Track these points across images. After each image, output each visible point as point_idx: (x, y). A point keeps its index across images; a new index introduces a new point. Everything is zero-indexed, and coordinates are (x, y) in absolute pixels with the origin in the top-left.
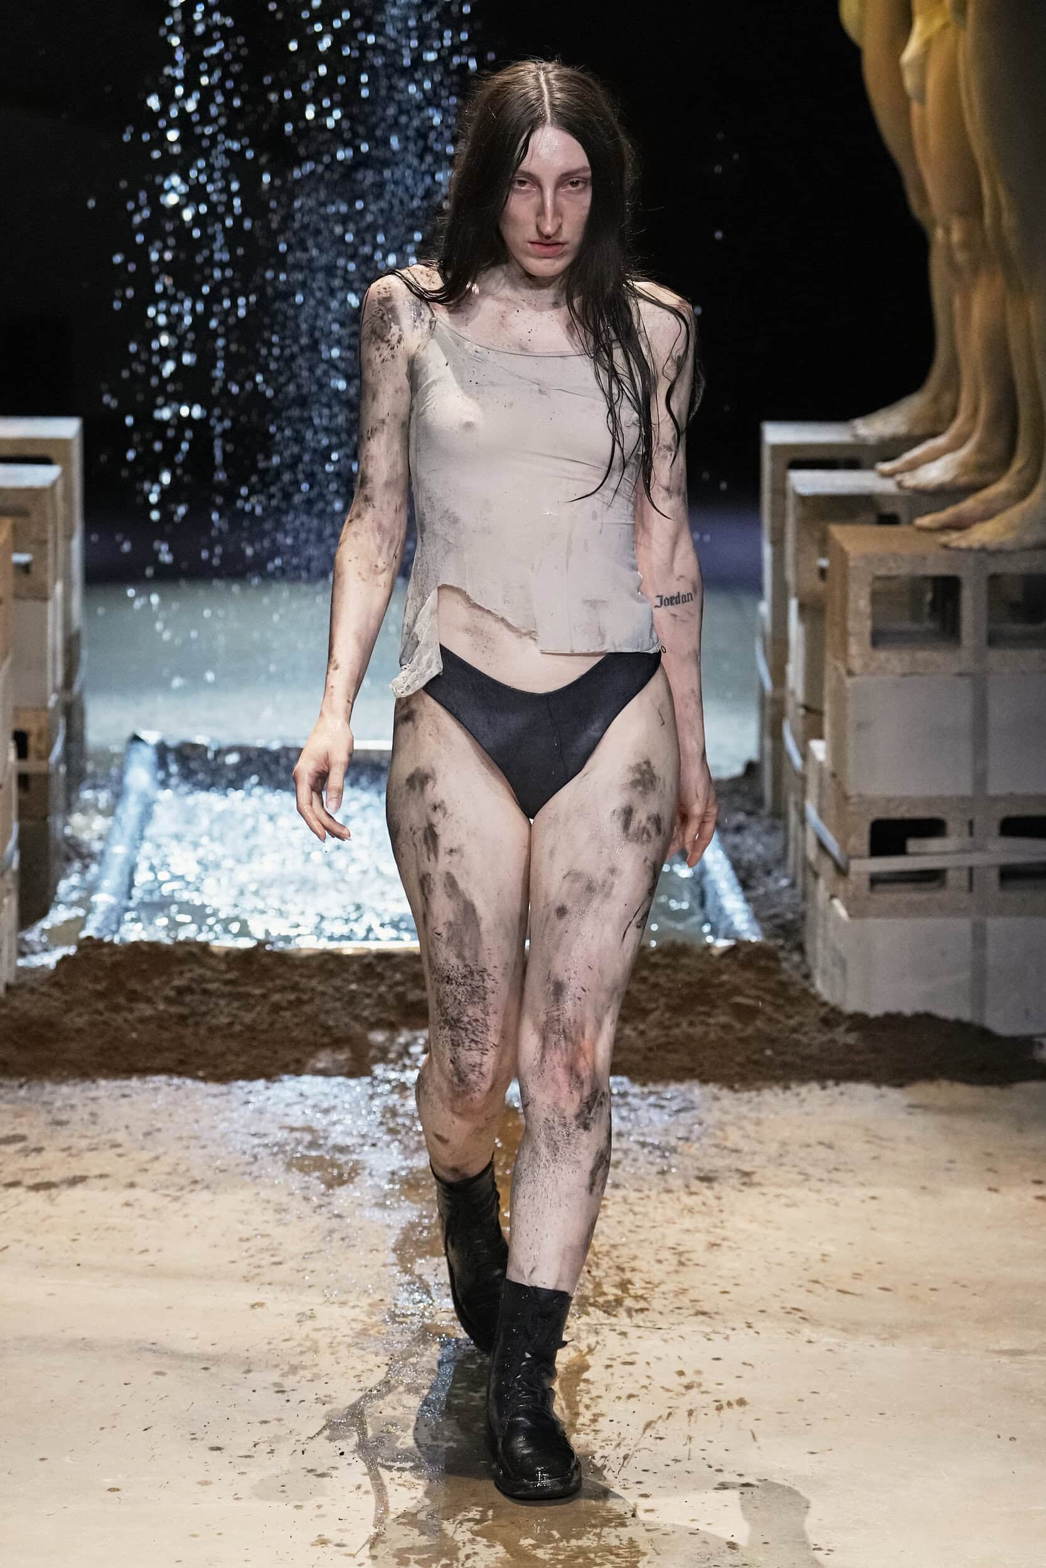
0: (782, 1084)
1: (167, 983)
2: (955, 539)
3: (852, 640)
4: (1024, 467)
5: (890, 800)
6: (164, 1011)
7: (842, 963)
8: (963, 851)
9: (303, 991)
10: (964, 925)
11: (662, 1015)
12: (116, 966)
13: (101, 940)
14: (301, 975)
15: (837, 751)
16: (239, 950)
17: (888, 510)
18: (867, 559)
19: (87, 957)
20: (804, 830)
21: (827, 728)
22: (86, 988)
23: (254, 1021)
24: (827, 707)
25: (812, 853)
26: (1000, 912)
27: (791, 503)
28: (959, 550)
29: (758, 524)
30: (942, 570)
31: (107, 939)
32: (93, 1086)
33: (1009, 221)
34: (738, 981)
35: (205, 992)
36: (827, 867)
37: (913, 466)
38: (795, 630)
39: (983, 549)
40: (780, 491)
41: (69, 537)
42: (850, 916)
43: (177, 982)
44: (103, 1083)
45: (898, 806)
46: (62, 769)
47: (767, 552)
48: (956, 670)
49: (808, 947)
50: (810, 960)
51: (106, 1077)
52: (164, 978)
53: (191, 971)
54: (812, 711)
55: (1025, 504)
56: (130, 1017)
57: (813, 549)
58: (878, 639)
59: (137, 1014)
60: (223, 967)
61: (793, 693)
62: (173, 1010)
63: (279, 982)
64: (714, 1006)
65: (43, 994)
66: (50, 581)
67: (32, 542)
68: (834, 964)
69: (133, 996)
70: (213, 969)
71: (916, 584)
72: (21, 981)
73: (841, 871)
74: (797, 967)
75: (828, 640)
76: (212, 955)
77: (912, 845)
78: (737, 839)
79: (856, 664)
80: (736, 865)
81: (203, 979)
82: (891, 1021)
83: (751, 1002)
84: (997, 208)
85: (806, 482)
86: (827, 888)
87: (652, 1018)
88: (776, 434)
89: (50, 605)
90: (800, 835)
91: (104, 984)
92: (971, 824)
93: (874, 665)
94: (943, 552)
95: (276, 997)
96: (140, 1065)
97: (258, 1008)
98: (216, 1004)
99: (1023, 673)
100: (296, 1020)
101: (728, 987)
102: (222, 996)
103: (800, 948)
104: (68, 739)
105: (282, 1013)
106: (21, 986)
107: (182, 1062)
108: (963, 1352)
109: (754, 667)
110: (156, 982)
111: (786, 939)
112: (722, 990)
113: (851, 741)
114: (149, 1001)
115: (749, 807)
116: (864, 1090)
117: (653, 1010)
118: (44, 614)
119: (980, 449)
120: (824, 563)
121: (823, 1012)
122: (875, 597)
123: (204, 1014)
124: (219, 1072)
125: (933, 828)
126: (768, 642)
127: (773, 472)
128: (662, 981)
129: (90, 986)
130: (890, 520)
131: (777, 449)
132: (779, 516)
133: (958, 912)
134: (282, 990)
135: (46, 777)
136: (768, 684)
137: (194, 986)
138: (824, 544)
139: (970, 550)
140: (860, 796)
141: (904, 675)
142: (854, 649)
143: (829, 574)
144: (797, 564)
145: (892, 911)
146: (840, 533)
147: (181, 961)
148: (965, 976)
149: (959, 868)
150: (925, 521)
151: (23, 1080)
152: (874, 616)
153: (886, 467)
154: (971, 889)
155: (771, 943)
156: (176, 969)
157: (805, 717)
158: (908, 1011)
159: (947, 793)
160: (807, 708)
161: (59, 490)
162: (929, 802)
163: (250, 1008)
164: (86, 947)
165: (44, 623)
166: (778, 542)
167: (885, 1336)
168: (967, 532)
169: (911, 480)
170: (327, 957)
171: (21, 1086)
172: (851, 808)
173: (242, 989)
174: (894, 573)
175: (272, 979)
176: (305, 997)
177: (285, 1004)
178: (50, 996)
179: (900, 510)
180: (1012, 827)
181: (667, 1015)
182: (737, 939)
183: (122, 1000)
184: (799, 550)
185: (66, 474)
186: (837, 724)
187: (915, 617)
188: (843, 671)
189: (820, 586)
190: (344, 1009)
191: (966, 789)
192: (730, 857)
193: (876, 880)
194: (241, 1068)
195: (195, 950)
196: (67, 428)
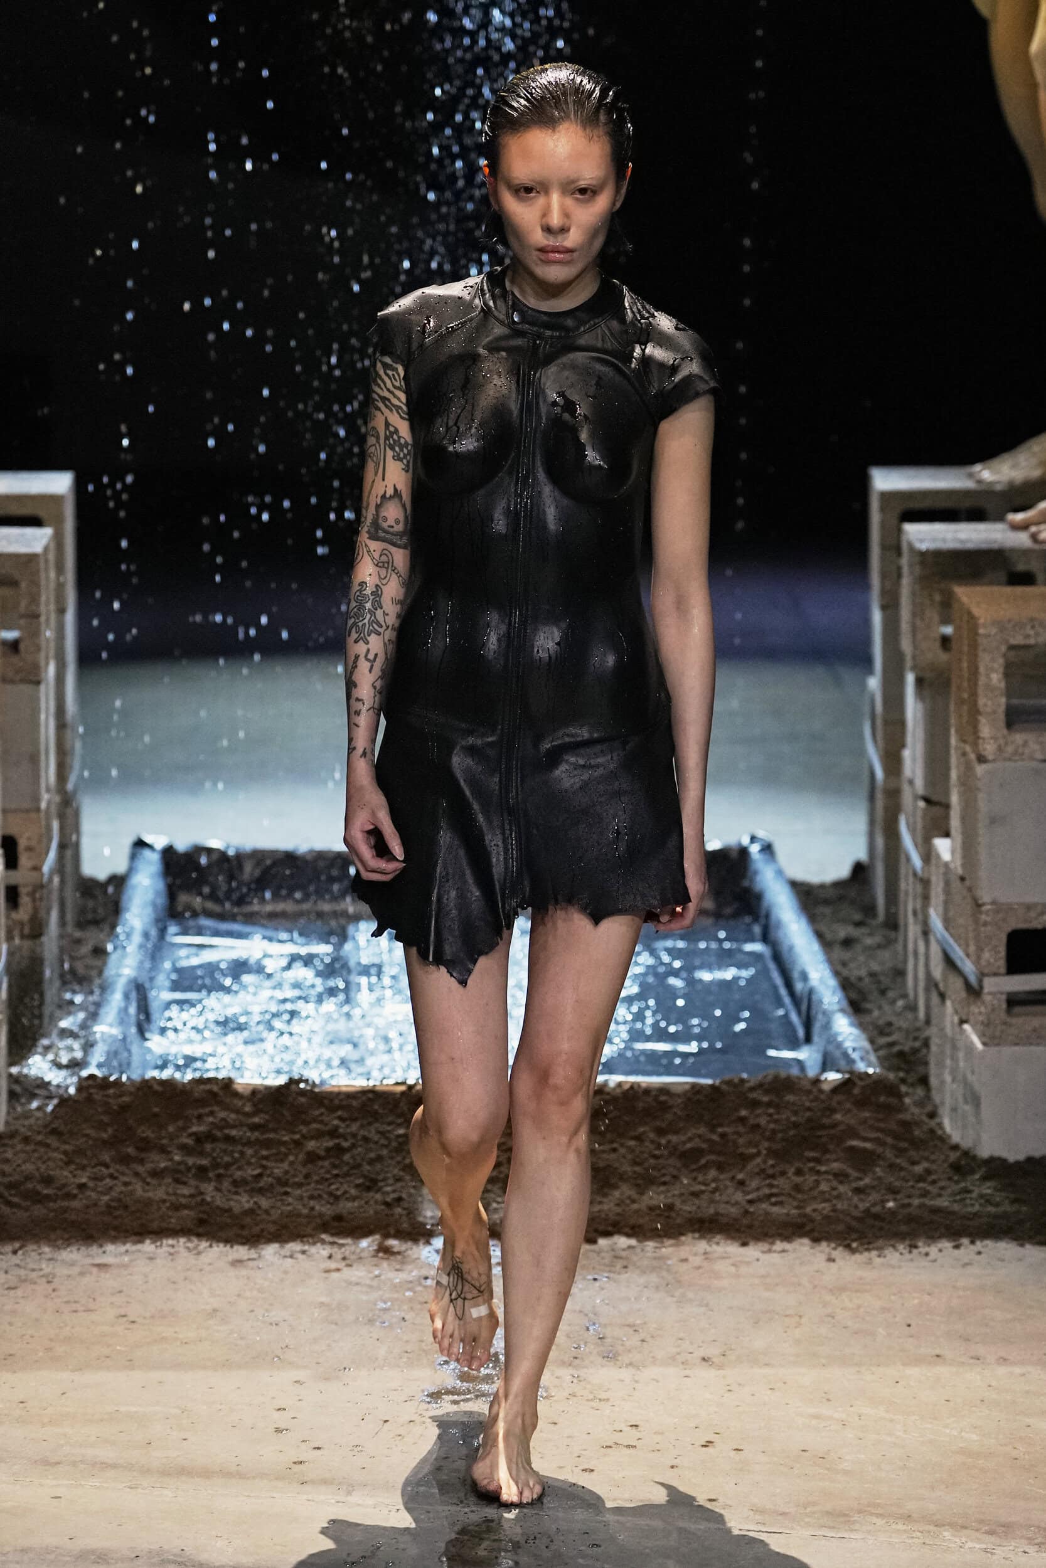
0: (907, 1242)
1: (184, 1129)
3: (983, 720)
5: (1029, 907)
6: (179, 1163)
7: (975, 1100)
9: (344, 1137)
11: (765, 1162)
12: (124, 1109)
13: (105, 1078)
14: (341, 1118)
15: (968, 850)
16: (268, 1088)
17: (1021, 567)
18: (1001, 626)
19: (89, 1099)
20: (927, 943)
21: (955, 823)
22: (88, 1136)
23: (286, 1172)
24: (954, 799)
25: (938, 971)
27: (904, 561)
29: (866, 586)
31: (113, 1078)
32: (100, 1251)
34: (853, 1122)
35: (229, 1139)
36: (955, 986)
38: (913, 708)
40: (894, 546)
41: (61, 611)
42: (986, 1044)
43: (194, 1129)
44: (110, 1247)
45: (1042, 913)
46: (56, 880)
47: (877, 618)
49: (933, 1081)
50: (936, 1097)
51: (114, 1240)
52: (180, 1123)
53: (212, 1113)
54: (936, 805)
56: (140, 1169)
57: (933, 614)
58: (1014, 718)
59: (149, 1166)
60: (248, 1108)
61: (911, 782)
62: (190, 1161)
63: (315, 1127)
64: (826, 1151)
65: (39, 1143)
66: (41, 662)
67: (22, 616)
68: (965, 1101)
69: (145, 1146)
70: (236, 1111)
72: (13, 1128)
73: (974, 992)
74: (920, 1104)
75: (953, 720)
76: (236, 1094)
78: (846, 955)
79: (989, 749)
80: (846, 985)
81: (225, 1124)
83: (868, 1145)
86: (956, 1012)
87: (752, 1165)
88: (885, 480)
89: (42, 687)
90: (921, 947)
91: (110, 1130)
93: (1010, 749)
95: (311, 1145)
97: (291, 1158)
98: (242, 1153)
100: (335, 1171)
101: (842, 1127)
102: (249, 1143)
103: (924, 1081)
104: (62, 847)
105: (320, 1163)
106: (12, 1135)
109: (862, 752)
110: (171, 1128)
111: (907, 1072)
112: (832, 1132)
113: (983, 838)
114: (163, 1150)
115: (858, 917)
116: (1005, 1248)
117: (753, 1157)
118: (36, 700)
120: (948, 630)
121: (953, 1156)
122: (1009, 671)
123: (227, 1166)
124: (245, 1233)
126: (879, 724)
127: (883, 524)
128: (763, 1121)
129: (95, 1134)
130: (1023, 579)
131: (887, 497)
132: (892, 576)
134: (318, 1135)
135: (37, 889)
136: (879, 772)
137: (217, 1133)
138: (947, 608)
140: (993, 902)
142: (985, 731)
143: (954, 645)
144: (914, 630)
145: (1034, 1038)
146: (966, 595)
147: (201, 1102)
151: (17, 1245)
152: (1009, 693)
153: (1019, 517)
155: (892, 1076)
156: (192, 1112)
157: (925, 810)
160: (928, 800)
161: (51, 557)
163: (280, 1157)
164: (89, 1087)
165: (35, 712)
166: (890, 606)
171: (15, 1252)
172: (983, 917)
173: (272, 1135)
174: (1032, 641)
175: (306, 1123)
176: (346, 1144)
177: (322, 1153)
178: (48, 1146)
179: (1036, 567)
181: (771, 1162)
182: (851, 1072)
183: (131, 1150)
184: (916, 616)
185: (58, 538)
186: (968, 819)
188: (973, 756)
189: (943, 657)
192: (836, 974)
193: (1014, 1001)
194: (273, 1228)
195: (215, 1088)
196: (59, 483)
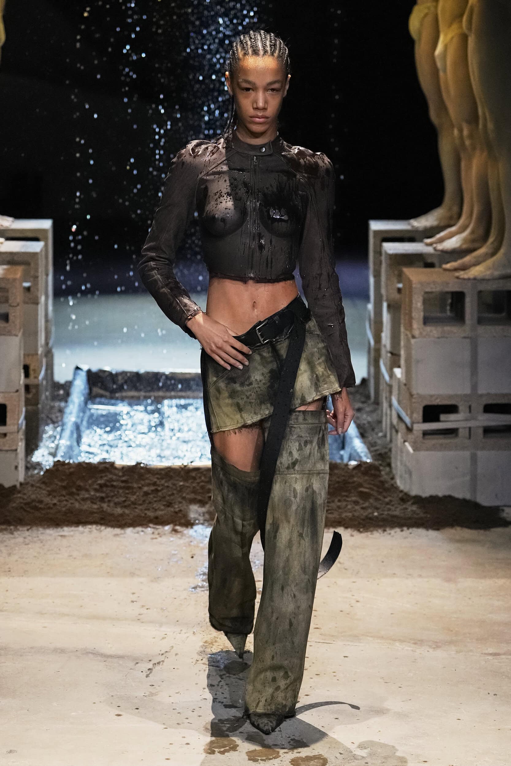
0: (382, 529)
1: (95, 482)
2: (462, 274)
3: (414, 321)
4: (494, 241)
5: (431, 396)
6: (93, 495)
7: (410, 473)
8: (466, 420)
9: (159, 486)
10: (467, 454)
12: (71, 474)
13: (64, 462)
14: (157, 478)
15: (408, 373)
16: (128, 466)
17: (429, 261)
18: (421, 283)
19: (57, 470)
20: (391, 410)
21: (402, 362)
22: (57, 484)
23: (136, 499)
24: (402, 353)
25: (395, 421)
26: (483, 448)
27: (383, 258)
28: (464, 279)
29: (367, 268)
30: (456, 289)
31: (67, 461)
32: (62, 530)
33: (490, 126)
34: (361, 481)
35: (112, 486)
36: (402, 427)
37: (442, 240)
38: (386, 317)
39: (475, 279)
40: (379, 252)
41: (47, 275)
42: (414, 450)
43: (99, 482)
45: (437, 398)
46: (44, 383)
47: (372, 280)
48: (462, 336)
49: (393, 465)
50: (394, 472)
51: (67, 525)
52: (93, 480)
53: (106, 476)
54: (395, 355)
55: (495, 258)
56: (78, 498)
57: (394, 279)
58: (426, 321)
59: (81, 496)
60: (121, 474)
61: (385, 346)
62: (98, 495)
63: (147, 481)
64: (350, 492)
65: (37, 487)
66: (39, 295)
67: (32, 277)
68: (406, 473)
69: (79, 488)
70: (116, 475)
71: (443, 295)
72: (27, 481)
73: (409, 430)
74: (388, 474)
75: (402, 321)
76: (116, 468)
77: (443, 417)
78: (360, 415)
79: (416, 333)
80: (359, 427)
81: (111, 480)
82: (433, 499)
83: (367, 490)
84: (485, 119)
85: (391, 248)
86: (402, 438)
88: (376, 226)
89: (39, 306)
90: (389, 412)
91: (66, 482)
92: (470, 407)
93: (424, 333)
94: (456, 280)
95: (146, 489)
96: (83, 520)
97: (138, 494)
98: (118, 492)
99: (494, 337)
100: (155, 499)
101: (357, 483)
102: (121, 488)
103: (389, 465)
104: (47, 370)
105: (149, 496)
106: (27, 484)
107: (102, 519)
108: (471, 654)
109: (365, 334)
110: (90, 482)
111: (383, 461)
112: (354, 485)
113: (414, 368)
114: (87, 490)
115: (363, 399)
116: (421, 531)
118: (37, 310)
119: (473, 232)
120: (400, 285)
121: (401, 495)
122: (425, 302)
123: (112, 497)
124: (119, 523)
125: (452, 409)
126: (372, 323)
127: (375, 243)
129: (60, 484)
130: (430, 265)
131: (376, 233)
132: (378, 264)
133: (464, 448)
134: (149, 485)
135: (37, 386)
136: (372, 342)
137: (108, 484)
138: (400, 277)
139: (469, 279)
140: (418, 394)
141: (439, 338)
142: (415, 325)
143: (403, 292)
144: (387, 286)
145: (434, 448)
146: (408, 271)
147: (102, 471)
148: (468, 478)
149: (465, 428)
150: (448, 266)
151: (29, 527)
152: (425, 310)
153: (428, 241)
154: (470, 438)
155: (377, 463)
156: (99, 475)
157: (391, 358)
158: (440, 494)
159: (459, 393)
160: (392, 353)
161: (43, 253)
162: (450, 397)
163: (134, 494)
164: (57, 465)
165: (37, 315)
166: (377, 276)
167: (434, 646)
168: (467, 271)
169: (440, 247)
170: (169, 469)
171: (28, 530)
172: (414, 400)
173: (130, 485)
174: (434, 290)
175: (143, 480)
176: (159, 488)
177: (150, 492)
178: (40, 488)
179: (435, 261)
180: (489, 409)
182: (361, 461)
183: (74, 490)
184: (388, 279)
185: (46, 245)
186: (408, 360)
187: (443, 310)
188: (410, 336)
189: (398, 296)
190: (178, 494)
191: (468, 391)
193: (426, 434)
194: (130, 522)
195: (108, 466)
196: (46, 224)
